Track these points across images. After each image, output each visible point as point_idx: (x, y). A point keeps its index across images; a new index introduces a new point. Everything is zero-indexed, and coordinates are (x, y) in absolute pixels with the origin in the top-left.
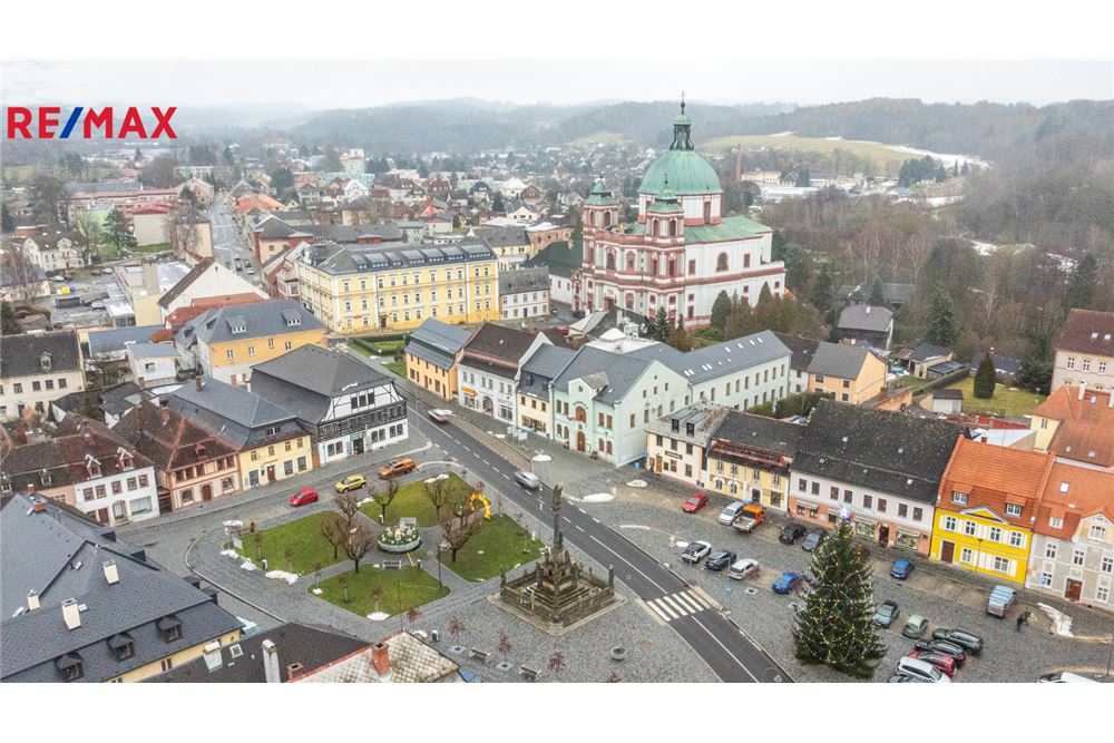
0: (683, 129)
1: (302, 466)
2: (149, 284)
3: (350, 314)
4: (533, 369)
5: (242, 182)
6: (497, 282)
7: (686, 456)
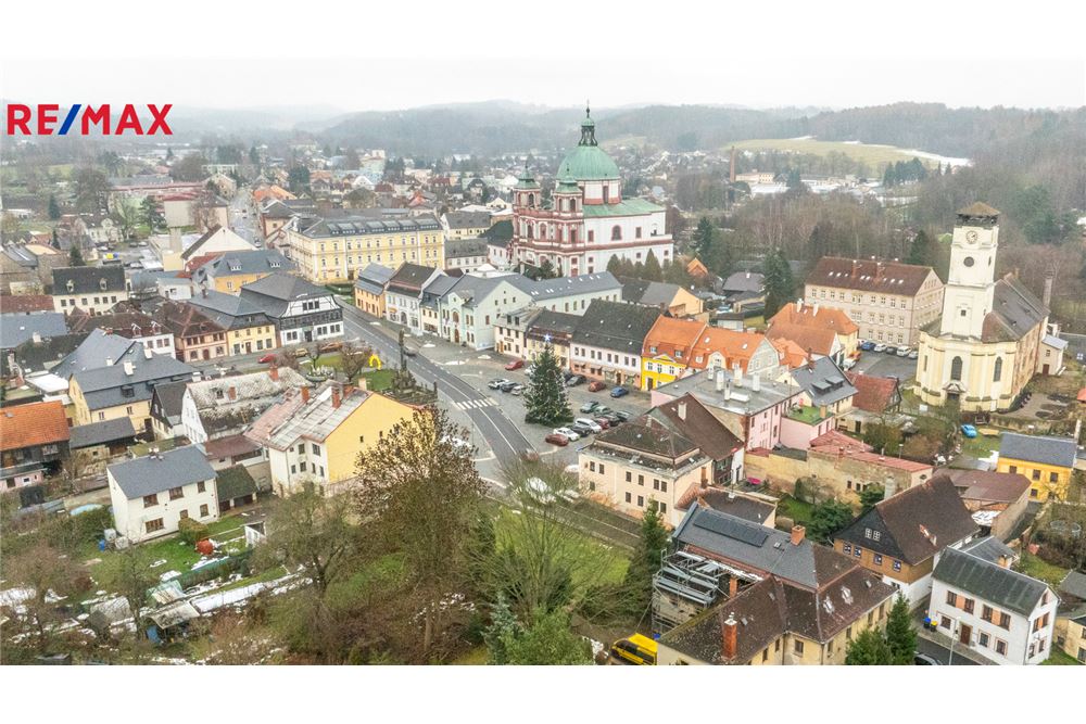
0: (588, 129)
1: (269, 345)
2: (174, 246)
3: (325, 268)
4: (432, 291)
5: (261, 177)
6: (443, 248)
7: (515, 339)
